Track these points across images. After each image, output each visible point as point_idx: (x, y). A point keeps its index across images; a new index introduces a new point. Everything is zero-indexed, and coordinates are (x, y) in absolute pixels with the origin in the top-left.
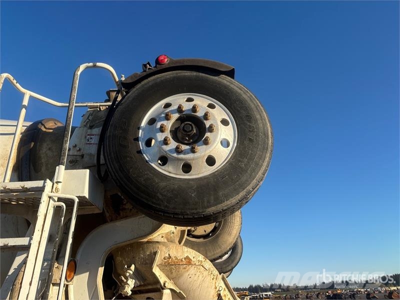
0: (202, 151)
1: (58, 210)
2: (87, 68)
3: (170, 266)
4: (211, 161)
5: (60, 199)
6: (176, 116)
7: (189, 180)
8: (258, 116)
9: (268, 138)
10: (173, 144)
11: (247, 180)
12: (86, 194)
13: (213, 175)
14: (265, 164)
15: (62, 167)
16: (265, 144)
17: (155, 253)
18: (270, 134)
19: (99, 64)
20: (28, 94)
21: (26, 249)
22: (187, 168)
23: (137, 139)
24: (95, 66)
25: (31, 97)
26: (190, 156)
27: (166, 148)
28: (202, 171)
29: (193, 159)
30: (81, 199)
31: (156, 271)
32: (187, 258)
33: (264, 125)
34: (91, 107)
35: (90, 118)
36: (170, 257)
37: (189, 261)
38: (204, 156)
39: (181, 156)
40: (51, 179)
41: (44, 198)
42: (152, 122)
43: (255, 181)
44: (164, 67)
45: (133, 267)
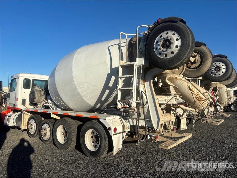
0: (170, 50)
1: (138, 68)
2: (139, 27)
3: (171, 80)
4: (173, 53)
5: (138, 66)
6: (163, 40)
7: (167, 59)
8: (187, 36)
9: (190, 43)
10: (162, 49)
11: (182, 58)
12: (144, 64)
13: (173, 57)
14: (188, 52)
15: (137, 58)
16: (189, 45)
17: (166, 76)
18: (191, 42)
19: (142, 26)
20: (127, 34)
21: (133, 77)
22: (166, 55)
23: (153, 48)
24: (141, 26)
25: (128, 35)
26: (167, 52)
27: (160, 51)
28: (170, 56)
29: (167, 53)
30: (142, 65)
31: (167, 81)
32: (176, 77)
33: (189, 39)
34: (144, 34)
35: (144, 38)
36: (170, 77)
37: (176, 78)
38: (170, 52)
39: (164, 53)
40: (136, 62)
41: (135, 66)
42: (157, 42)
43: (184, 57)
44: (160, 23)
45: (161, 80)
